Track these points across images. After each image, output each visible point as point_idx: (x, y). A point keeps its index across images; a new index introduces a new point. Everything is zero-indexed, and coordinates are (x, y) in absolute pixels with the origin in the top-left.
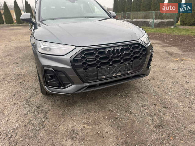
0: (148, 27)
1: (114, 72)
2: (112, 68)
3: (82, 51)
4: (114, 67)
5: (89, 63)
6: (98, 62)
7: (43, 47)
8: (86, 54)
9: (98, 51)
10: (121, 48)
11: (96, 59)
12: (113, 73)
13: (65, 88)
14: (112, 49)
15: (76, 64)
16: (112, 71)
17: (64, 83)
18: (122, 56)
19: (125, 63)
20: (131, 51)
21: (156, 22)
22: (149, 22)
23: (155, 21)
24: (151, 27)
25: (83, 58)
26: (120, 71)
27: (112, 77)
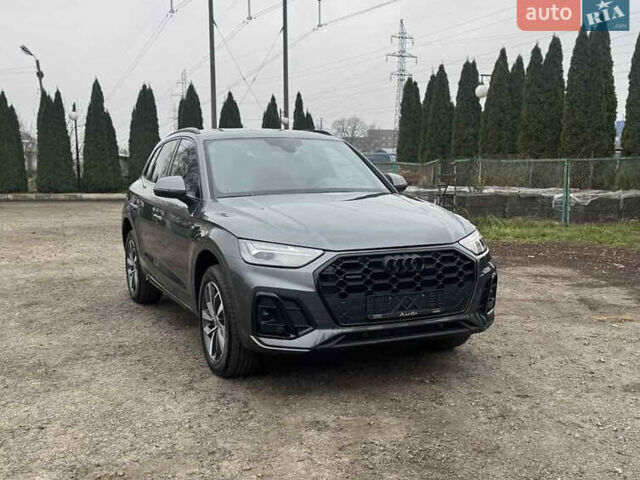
0: (548, 222)
1: (402, 309)
2: (397, 298)
3: (337, 260)
4: (401, 297)
5: (351, 284)
6: (369, 282)
7: (255, 252)
8: (345, 266)
9: (367, 261)
10: (415, 257)
11: (364, 277)
12: (399, 310)
13: (297, 337)
14: (397, 258)
15: (325, 284)
16: (398, 306)
17: (296, 326)
18: (418, 274)
19: (425, 289)
20: (439, 265)
21: (578, 200)
22: (551, 198)
23: (575, 196)
24: (558, 220)
25: (339, 272)
26: (414, 307)
27: (398, 319)
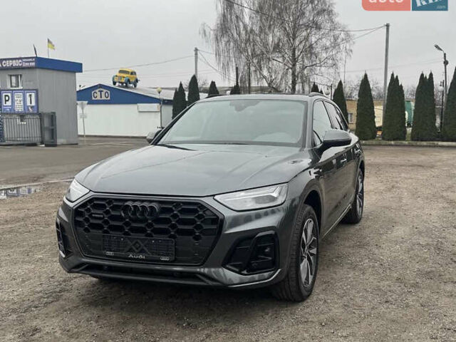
1: (131, 250)
2: (128, 241)
4: (131, 240)
6: (107, 222)
10: (150, 205)
11: (104, 217)
14: (133, 204)
18: (150, 221)
19: (155, 236)
20: (175, 216)
25: (88, 210)
26: (143, 252)
27: (126, 259)
